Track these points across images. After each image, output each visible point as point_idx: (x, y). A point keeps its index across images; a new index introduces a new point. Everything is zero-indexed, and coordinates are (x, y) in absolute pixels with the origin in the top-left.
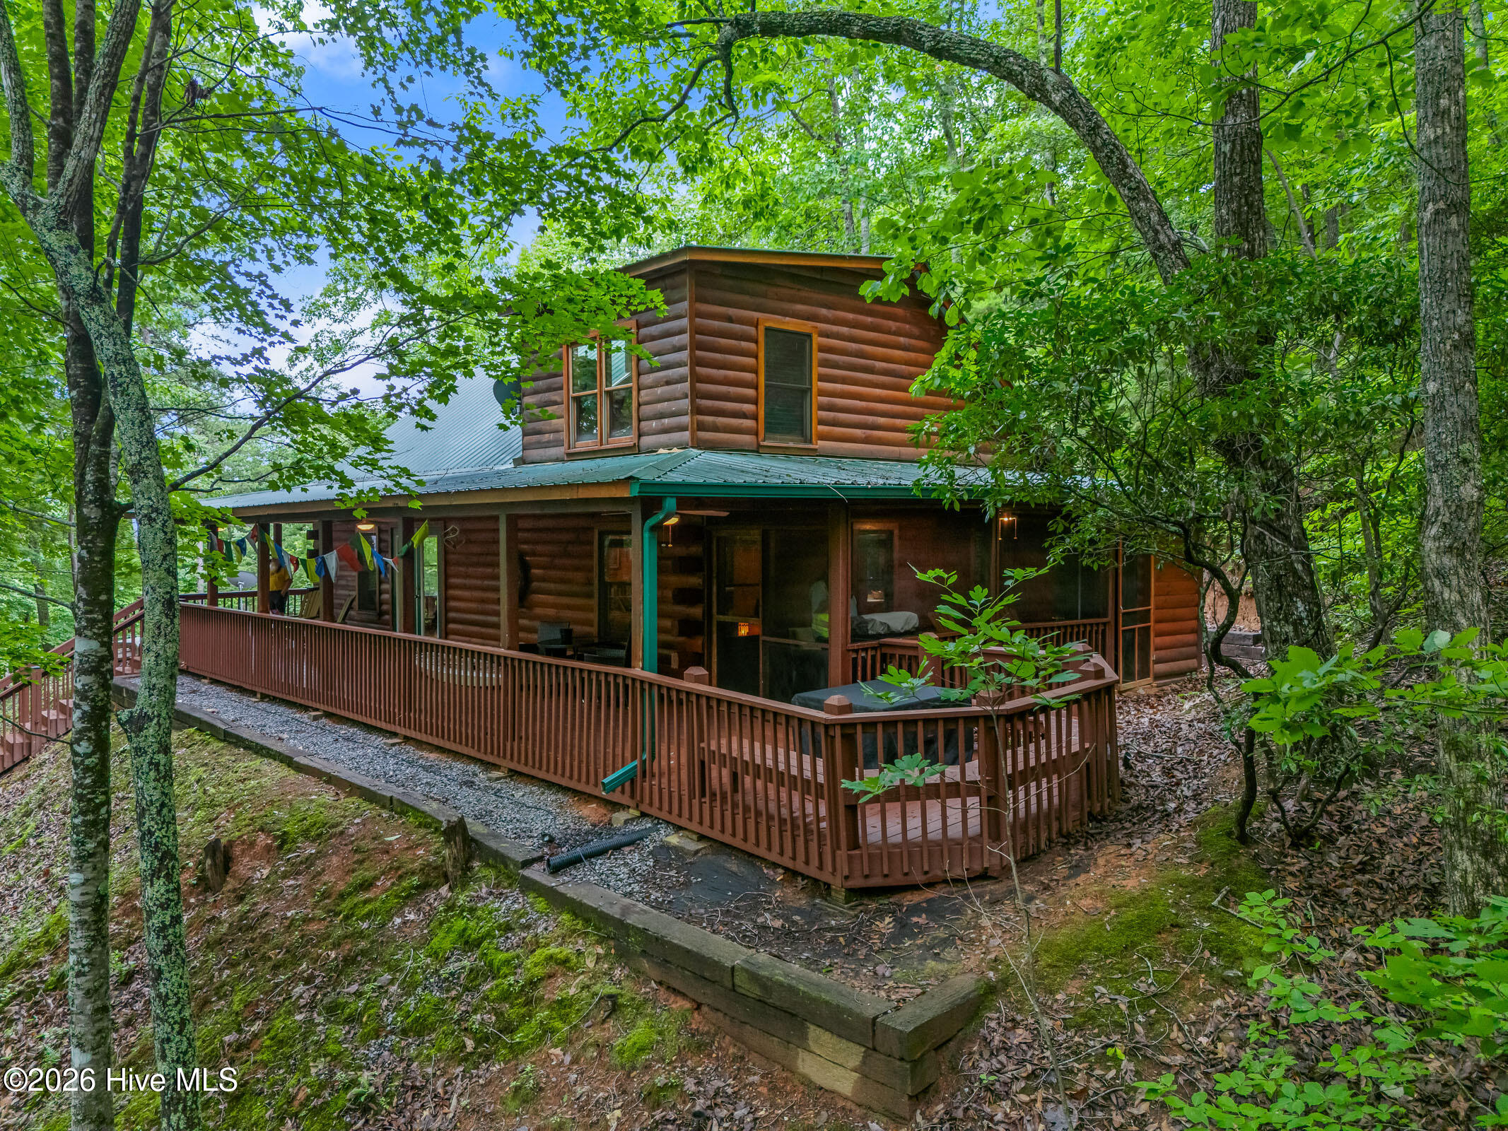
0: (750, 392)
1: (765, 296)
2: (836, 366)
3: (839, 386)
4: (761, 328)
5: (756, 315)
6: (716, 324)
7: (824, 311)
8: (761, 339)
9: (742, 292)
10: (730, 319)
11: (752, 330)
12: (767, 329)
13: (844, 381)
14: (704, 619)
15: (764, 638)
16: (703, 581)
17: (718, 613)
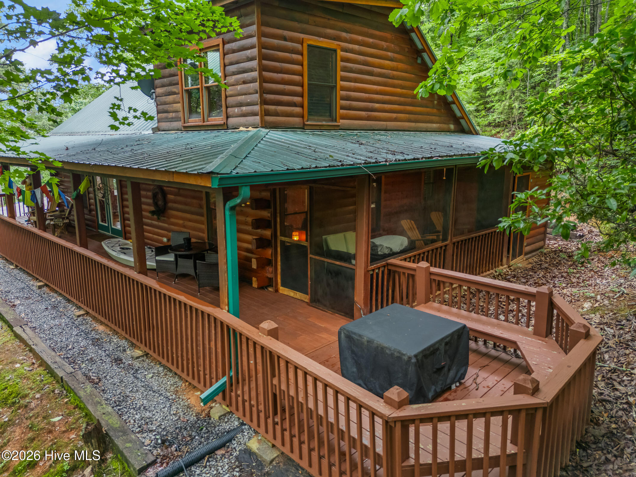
0: (298, 89)
1: (307, 23)
2: (351, 71)
3: (352, 84)
4: (305, 45)
5: (302, 36)
6: (276, 42)
7: (344, 35)
8: (305, 53)
9: (293, 20)
10: (285, 39)
11: (299, 46)
12: (309, 46)
13: (356, 80)
14: (272, 238)
15: (310, 256)
16: (271, 215)
17: (281, 236)
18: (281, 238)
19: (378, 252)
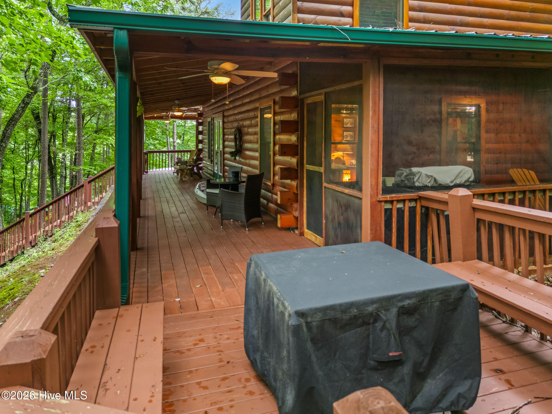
14: (298, 167)
15: (325, 184)
16: (298, 139)
17: (307, 164)
18: (308, 167)
19: (414, 182)
